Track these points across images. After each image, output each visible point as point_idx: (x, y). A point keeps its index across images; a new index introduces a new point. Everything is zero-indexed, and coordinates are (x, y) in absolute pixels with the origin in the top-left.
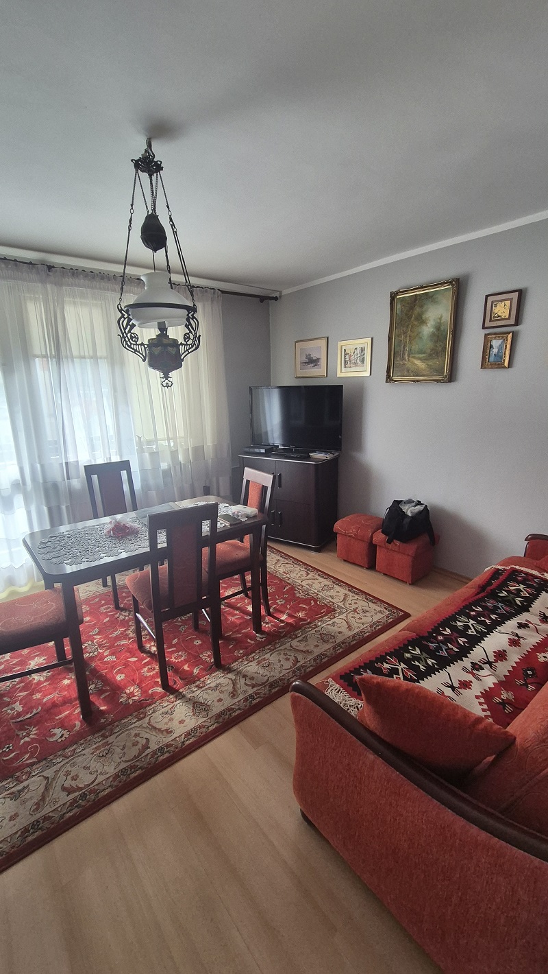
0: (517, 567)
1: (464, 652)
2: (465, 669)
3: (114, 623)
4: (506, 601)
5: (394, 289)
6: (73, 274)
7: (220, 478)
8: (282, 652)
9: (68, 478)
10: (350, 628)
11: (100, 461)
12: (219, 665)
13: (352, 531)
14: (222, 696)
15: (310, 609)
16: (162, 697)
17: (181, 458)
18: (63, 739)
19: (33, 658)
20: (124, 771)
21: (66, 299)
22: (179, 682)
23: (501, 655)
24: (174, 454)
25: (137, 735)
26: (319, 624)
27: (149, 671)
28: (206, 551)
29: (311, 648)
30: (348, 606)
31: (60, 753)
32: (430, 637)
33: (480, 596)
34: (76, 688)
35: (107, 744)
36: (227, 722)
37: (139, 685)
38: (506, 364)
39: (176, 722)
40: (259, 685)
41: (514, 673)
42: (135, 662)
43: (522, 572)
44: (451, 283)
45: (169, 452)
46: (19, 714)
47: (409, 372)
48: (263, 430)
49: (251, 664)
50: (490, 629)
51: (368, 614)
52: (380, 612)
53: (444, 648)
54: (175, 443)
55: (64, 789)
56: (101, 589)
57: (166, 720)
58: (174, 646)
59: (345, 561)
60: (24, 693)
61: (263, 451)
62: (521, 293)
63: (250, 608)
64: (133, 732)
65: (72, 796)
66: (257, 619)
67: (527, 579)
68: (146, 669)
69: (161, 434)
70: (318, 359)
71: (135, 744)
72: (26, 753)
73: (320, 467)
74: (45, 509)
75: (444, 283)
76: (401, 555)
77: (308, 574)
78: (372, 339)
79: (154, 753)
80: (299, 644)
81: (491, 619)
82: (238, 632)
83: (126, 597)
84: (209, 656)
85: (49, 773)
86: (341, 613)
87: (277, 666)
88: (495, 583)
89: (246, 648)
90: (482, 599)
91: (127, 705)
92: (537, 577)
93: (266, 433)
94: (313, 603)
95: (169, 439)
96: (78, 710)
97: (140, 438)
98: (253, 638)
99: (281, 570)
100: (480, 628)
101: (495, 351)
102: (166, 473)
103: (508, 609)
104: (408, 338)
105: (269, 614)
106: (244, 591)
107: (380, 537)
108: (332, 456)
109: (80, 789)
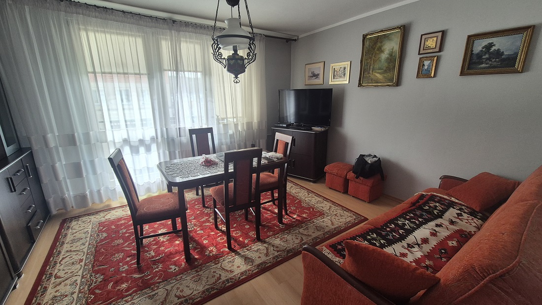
0: (435, 194)
1: (402, 238)
2: (403, 247)
3: (202, 214)
4: (428, 212)
5: (365, 33)
6: (186, 25)
7: (261, 140)
8: (294, 235)
9: (180, 136)
10: (332, 224)
11: (197, 127)
12: (259, 239)
13: (335, 171)
14: (260, 255)
15: (310, 213)
16: (228, 253)
17: (240, 128)
18: (176, 271)
19: (160, 229)
20: (207, 290)
21: (182, 39)
22: (237, 246)
23: (425, 241)
24: (236, 125)
25: (214, 272)
26: (315, 221)
27: (221, 239)
28: (254, 175)
29: (310, 233)
30: (332, 212)
31: (174, 278)
32: (382, 228)
33: (412, 208)
34: (183, 246)
35: (198, 275)
36: (263, 269)
37: (216, 246)
38: (432, 75)
39: (235, 267)
40: (281, 251)
41: (433, 251)
42: (213, 234)
43: (438, 196)
44: (400, 28)
45: (233, 125)
46: (153, 257)
47: (373, 81)
48: (285, 115)
49: (277, 239)
50: (418, 226)
51: (344, 217)
52: (350, 216)
53: (391, 235)
54: (237, 120)
55: (176, 296)
56: (195, 197)
57: (230, 265)
58: (235, 228)
59: (330, 188)
60: (156, 247)
61: (285, 125)
62: (444, 33)
63: (276, 211)
64: (212, 271)
65: (180, 300)
66: (280, 217)
67: (441, 201)
68: (219, 239)
69: (230, 115)
70: (318, 74)
71: (214, 276)
72: (157, 276)
73: (317, 134)
74: (167, 152)
75: (396, 28)
76: (364, 186)
77: (309, 194)
78: (351, 62)
79: (224, 282)
80: (303, 231)
81: (419, 221)
82: (269, 222)
83: (208, 201)
84: (253, 234)
85: (169, 287)
86: (327, 216)
87: (291, 242)
88: (421, 202)
89: (274, 231)
90: (414, 210)
91: (209, 257)
92: (447, 200)
93: (287, 116)
94: (311, 210)
95: (233, 118)
96: (183, 257)
97: (218, 117)
98: (278, 226)
99: (294, 192)
100: (412, 225)
101: (426, 67)
102: (231, 136)
103: (429, 216)
104: (372, 61)
105: (287, 214)
106: (273, 200)
107: (351, 175)
108: (324, 129)
109: (184, 297)
